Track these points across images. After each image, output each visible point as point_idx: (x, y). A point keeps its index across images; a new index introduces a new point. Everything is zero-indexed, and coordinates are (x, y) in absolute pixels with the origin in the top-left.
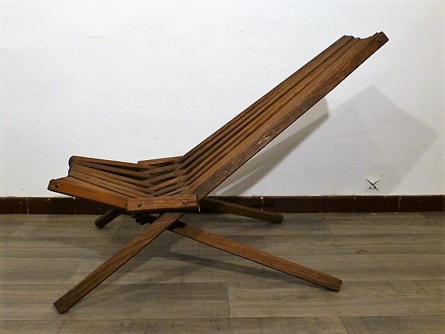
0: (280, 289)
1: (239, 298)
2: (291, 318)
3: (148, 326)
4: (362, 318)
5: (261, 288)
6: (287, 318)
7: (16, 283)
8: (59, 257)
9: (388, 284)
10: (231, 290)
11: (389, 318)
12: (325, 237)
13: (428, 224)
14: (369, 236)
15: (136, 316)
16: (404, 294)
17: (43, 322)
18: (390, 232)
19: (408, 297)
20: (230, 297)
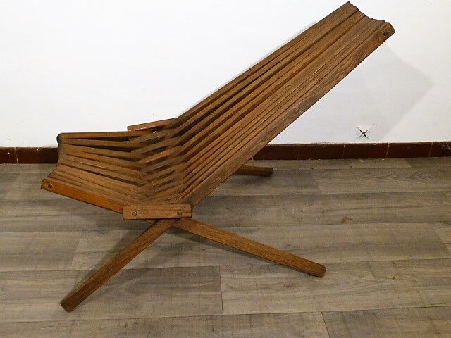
0: (269, 275)
1: (231, 288)
2: (278, 314)
3: (150, 326)
4: (342, 312)
5: (251, 273)
6: (274, 314)
7: (21, 269)
8: (57, 231)
9: (368, 266)
10: (224, 276)
11: (365, 312)
12: (312, 198)
13: (412, 177)
14: (355, 196)
15: (138, 313)
16: (381, 280)
17: (52, 324)
18: (375, 190)
19: (384, 284)
20: (223, 287)
